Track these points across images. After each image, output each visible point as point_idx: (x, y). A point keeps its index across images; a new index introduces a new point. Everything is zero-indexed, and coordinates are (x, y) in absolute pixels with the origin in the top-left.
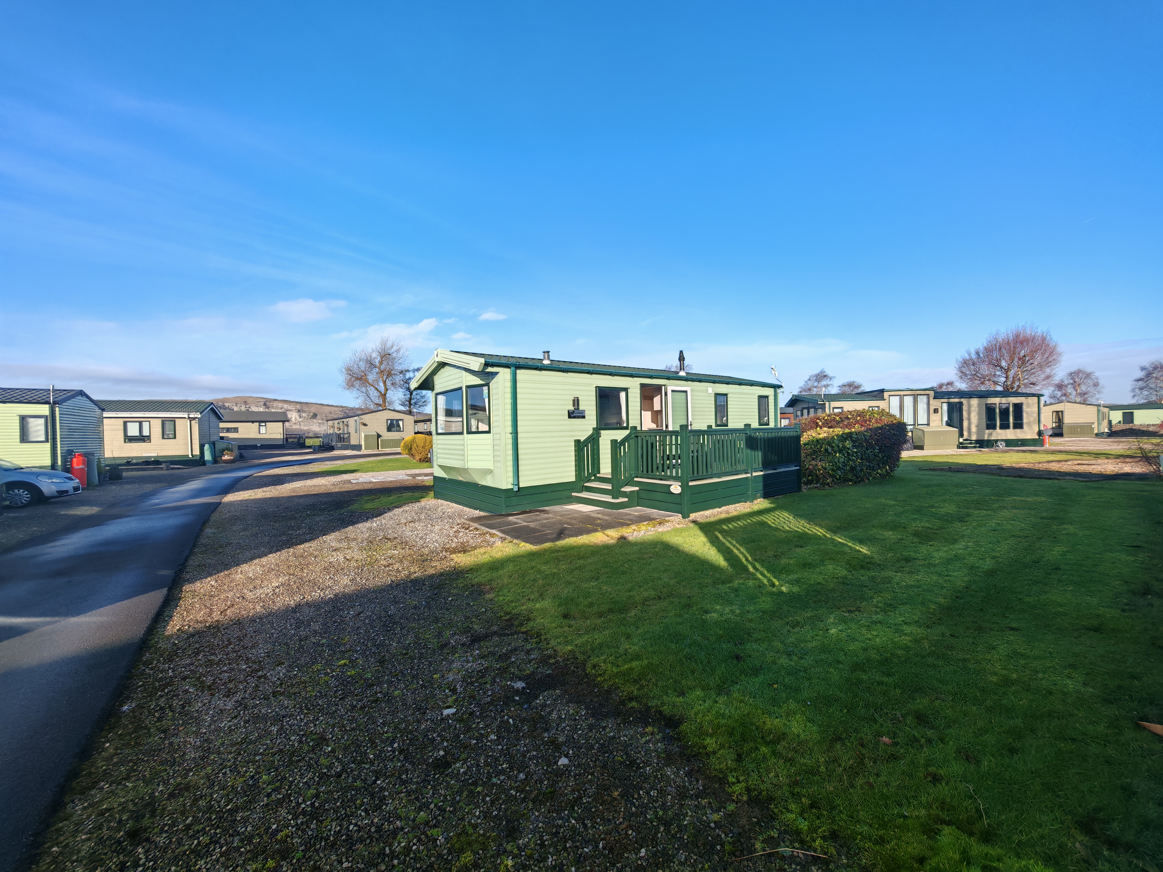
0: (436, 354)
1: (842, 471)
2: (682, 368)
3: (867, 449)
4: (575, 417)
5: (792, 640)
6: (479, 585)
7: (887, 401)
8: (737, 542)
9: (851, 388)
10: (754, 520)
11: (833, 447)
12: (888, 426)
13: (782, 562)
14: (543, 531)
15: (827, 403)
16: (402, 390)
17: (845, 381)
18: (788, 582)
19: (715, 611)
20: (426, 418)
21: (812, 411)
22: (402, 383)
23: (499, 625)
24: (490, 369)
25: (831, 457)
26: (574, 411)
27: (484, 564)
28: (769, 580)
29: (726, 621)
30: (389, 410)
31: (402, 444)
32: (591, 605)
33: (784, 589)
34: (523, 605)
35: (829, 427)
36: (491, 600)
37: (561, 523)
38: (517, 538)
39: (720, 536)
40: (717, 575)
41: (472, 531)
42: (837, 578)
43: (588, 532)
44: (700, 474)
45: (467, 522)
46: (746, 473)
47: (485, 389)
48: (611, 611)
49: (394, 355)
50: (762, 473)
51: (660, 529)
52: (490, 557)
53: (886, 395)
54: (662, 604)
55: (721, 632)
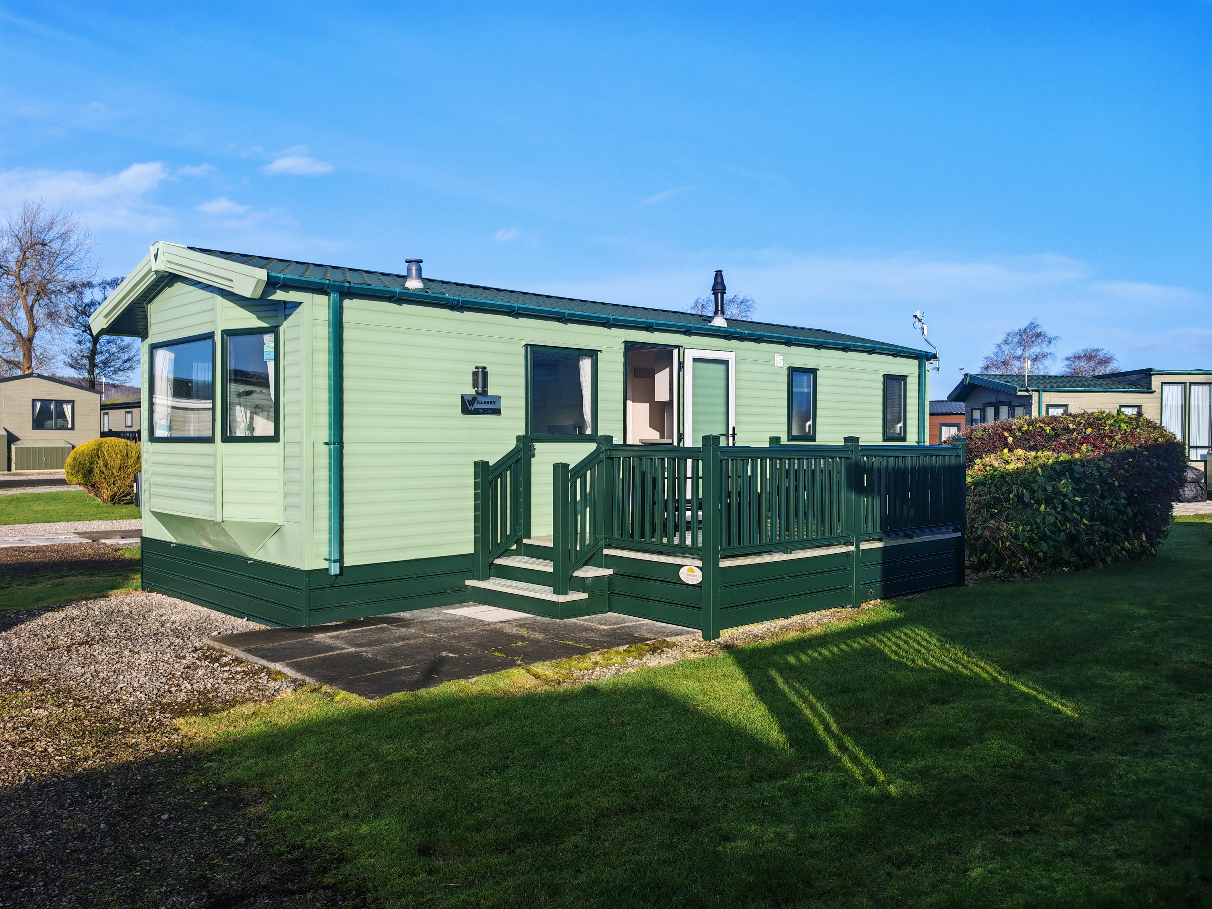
0: (153, 252)
1: (1051, 543)
2: (719, 310)
3: (1103, 497)
4: (476, 412)
5: (891, 892)
6: (236, 785)
7: (1157, 395)
8: (812, 692)
9: (1092, 364)
10: (855, 645)
11: (1032, 491)
12: (1146, 448)
13: (900, 734)
14: (392, 666)
15: (1035, 395)
16: (72, 331)
17: (1079, 348)
18: (904, 776)
19: (745, 836)
20: (130, 399)
21: (1004, 411)
22: (73, 313)
23: (274, 872)
24: (279, 295)
25: (1029, 513)
26: (474, 398)
27: (251, 740)
28: (866, 771)
29: (764, 856)
30: (40, 376)
31: (69, 460)
32: (481, 826)
33: (893, 789)
34: (331, 828)
35: (1031, 449)
36: (260, 819)
37: (435, 646)
38: (330, 681)
39: (778, 677)
40: (761, 762)
41: (226, 664)
42: (1004, 767)
43: (494, 667)
44: (745, 543)
45: (217, 645)
46: (846, 544)
47: (269, 340)
48: (524, 838)
49: (55, 246)
50: (879, 545)
51: (653, 662)
52: (266, 723)
53: (1156, 381)
54: (635, 823)
55: (751, 879)
